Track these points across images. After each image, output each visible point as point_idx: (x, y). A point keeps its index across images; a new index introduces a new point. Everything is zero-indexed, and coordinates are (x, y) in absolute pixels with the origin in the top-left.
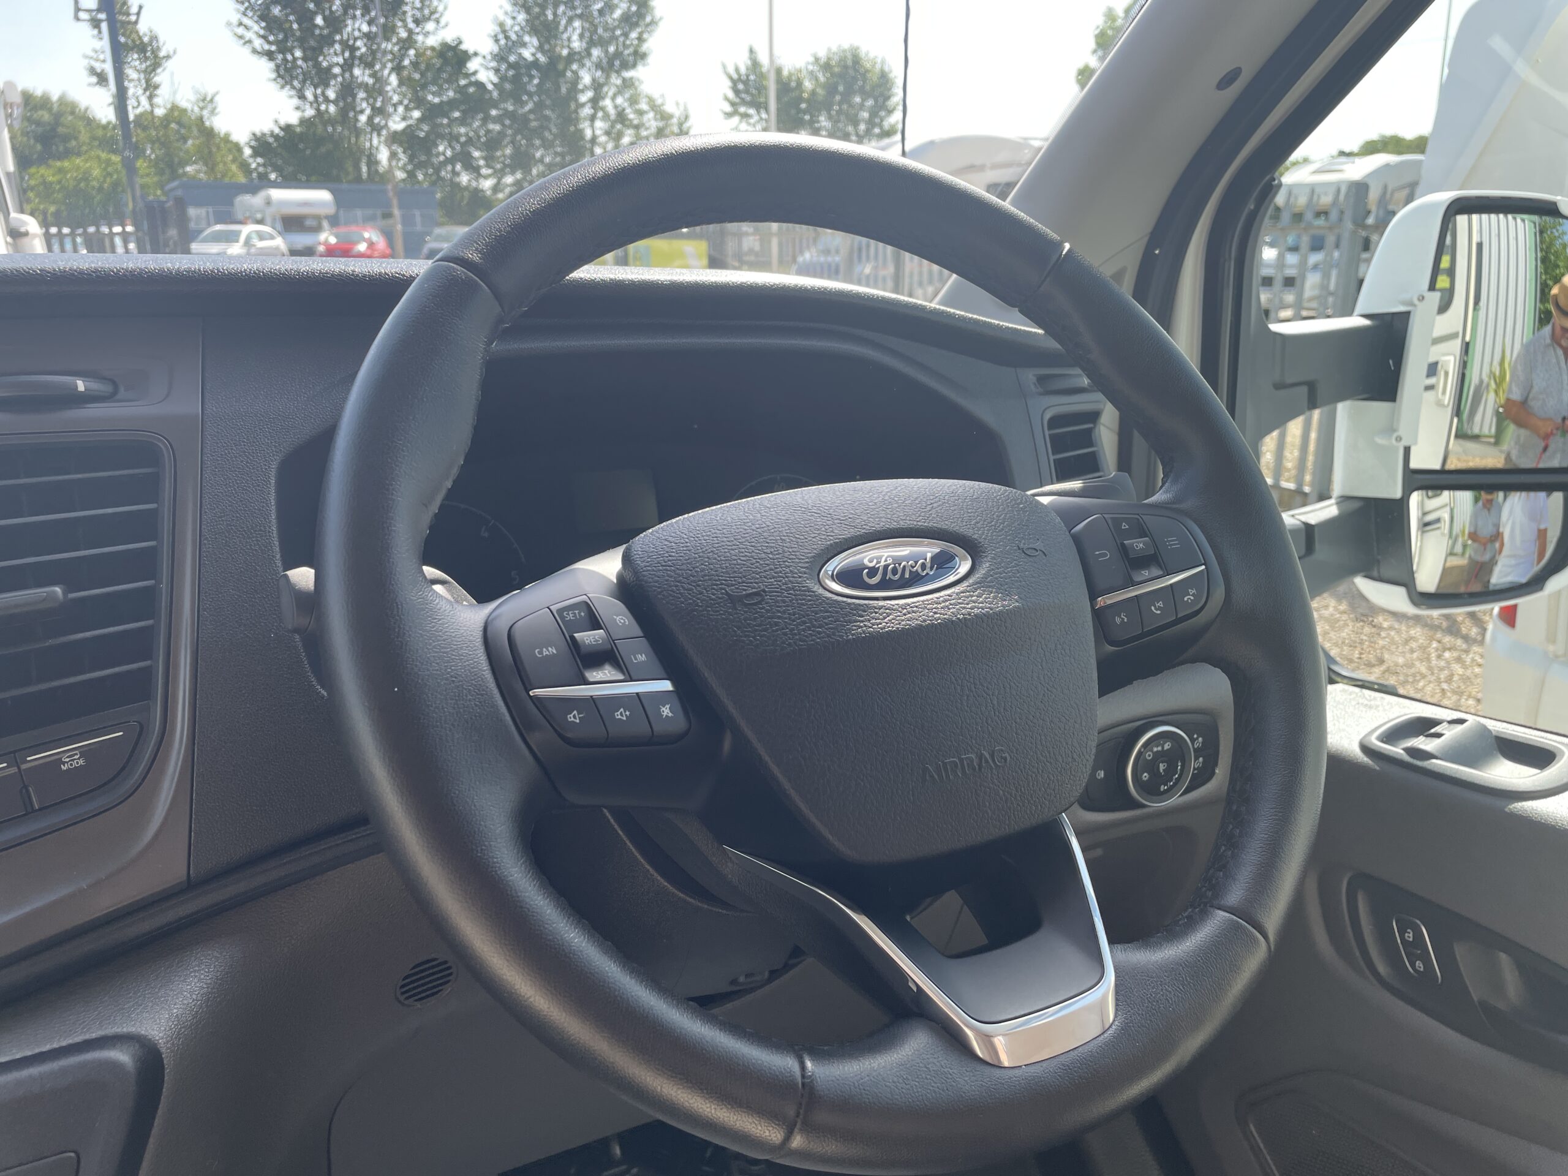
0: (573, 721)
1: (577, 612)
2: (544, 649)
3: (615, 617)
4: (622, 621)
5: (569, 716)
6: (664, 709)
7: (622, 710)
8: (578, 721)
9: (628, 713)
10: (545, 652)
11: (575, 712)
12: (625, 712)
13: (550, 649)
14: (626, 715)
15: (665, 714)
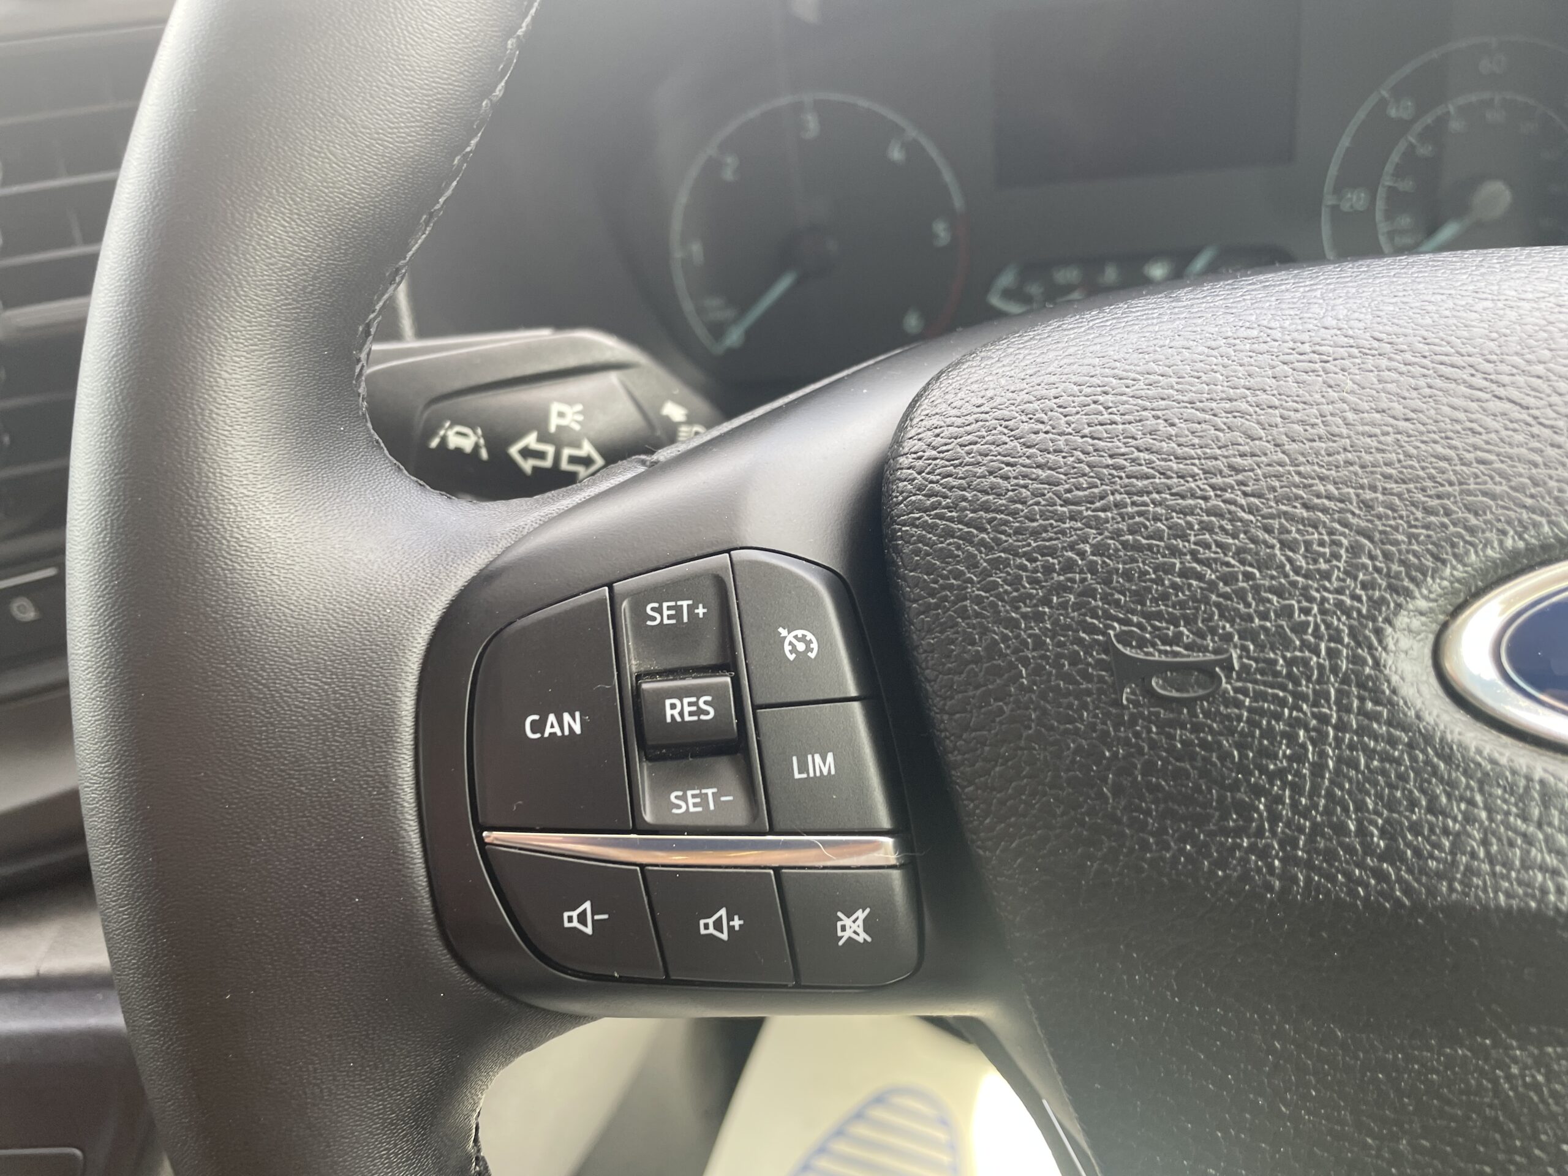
9: (737, 923)
12: (730, 918)
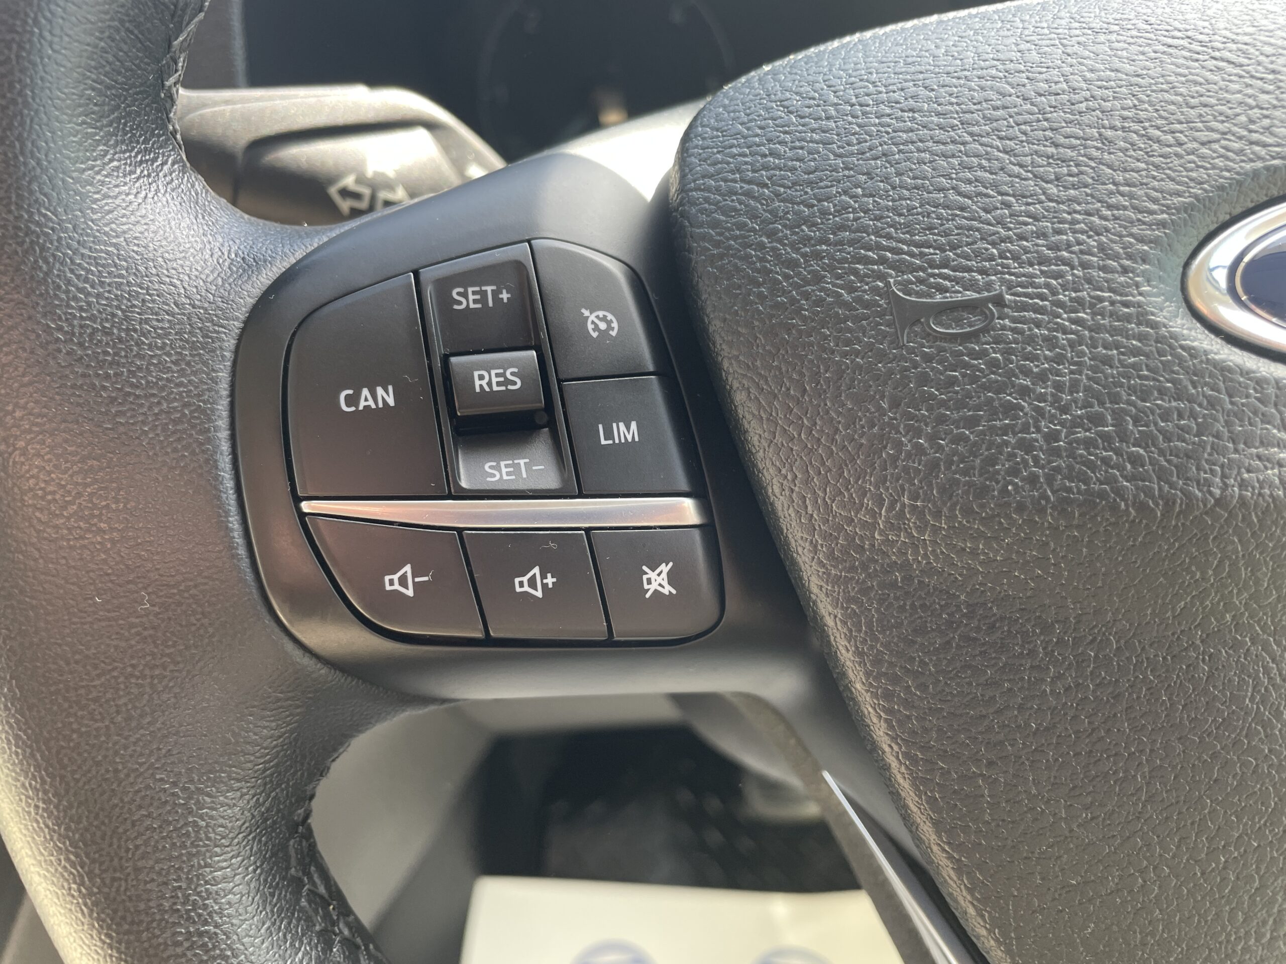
0: (396, 592)
1: (489, 289)
2: (365, 392)
3: (586, 313)
4: (603, 326)
5: (387, 578)
6: (652, 575)
7: (536, 570)
8: (410, 592)
10: (366, 400)
11: (408, 569)
13: (380, 391)
14: (544, 586)
15: (654, 587)
